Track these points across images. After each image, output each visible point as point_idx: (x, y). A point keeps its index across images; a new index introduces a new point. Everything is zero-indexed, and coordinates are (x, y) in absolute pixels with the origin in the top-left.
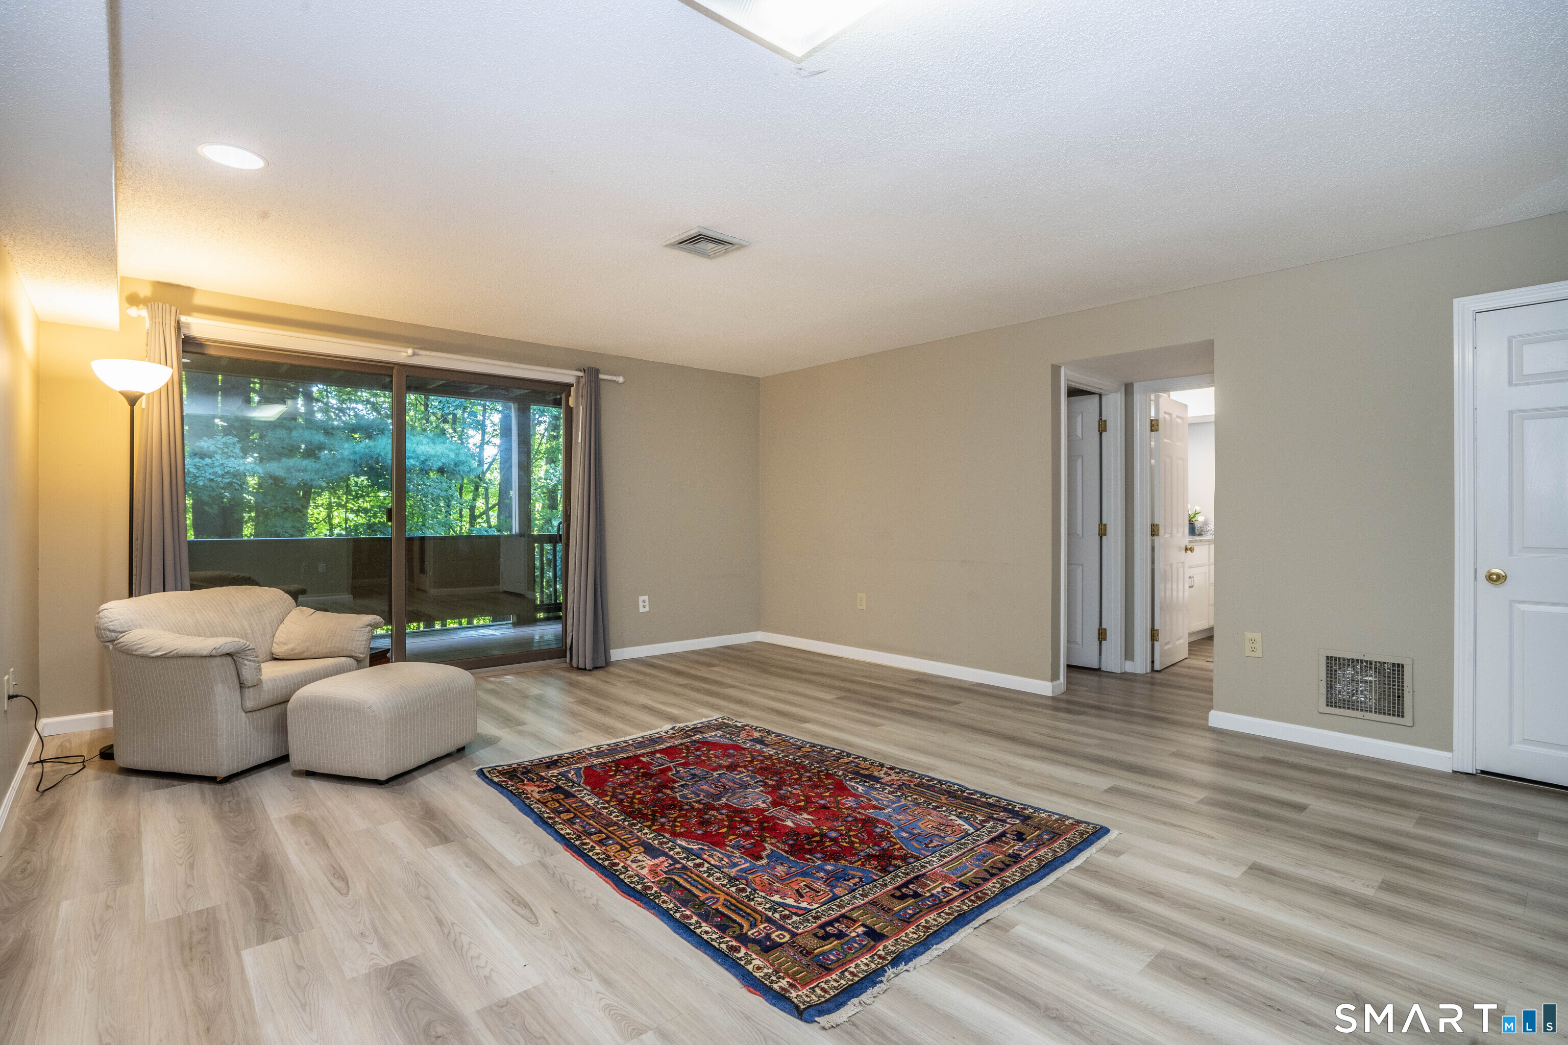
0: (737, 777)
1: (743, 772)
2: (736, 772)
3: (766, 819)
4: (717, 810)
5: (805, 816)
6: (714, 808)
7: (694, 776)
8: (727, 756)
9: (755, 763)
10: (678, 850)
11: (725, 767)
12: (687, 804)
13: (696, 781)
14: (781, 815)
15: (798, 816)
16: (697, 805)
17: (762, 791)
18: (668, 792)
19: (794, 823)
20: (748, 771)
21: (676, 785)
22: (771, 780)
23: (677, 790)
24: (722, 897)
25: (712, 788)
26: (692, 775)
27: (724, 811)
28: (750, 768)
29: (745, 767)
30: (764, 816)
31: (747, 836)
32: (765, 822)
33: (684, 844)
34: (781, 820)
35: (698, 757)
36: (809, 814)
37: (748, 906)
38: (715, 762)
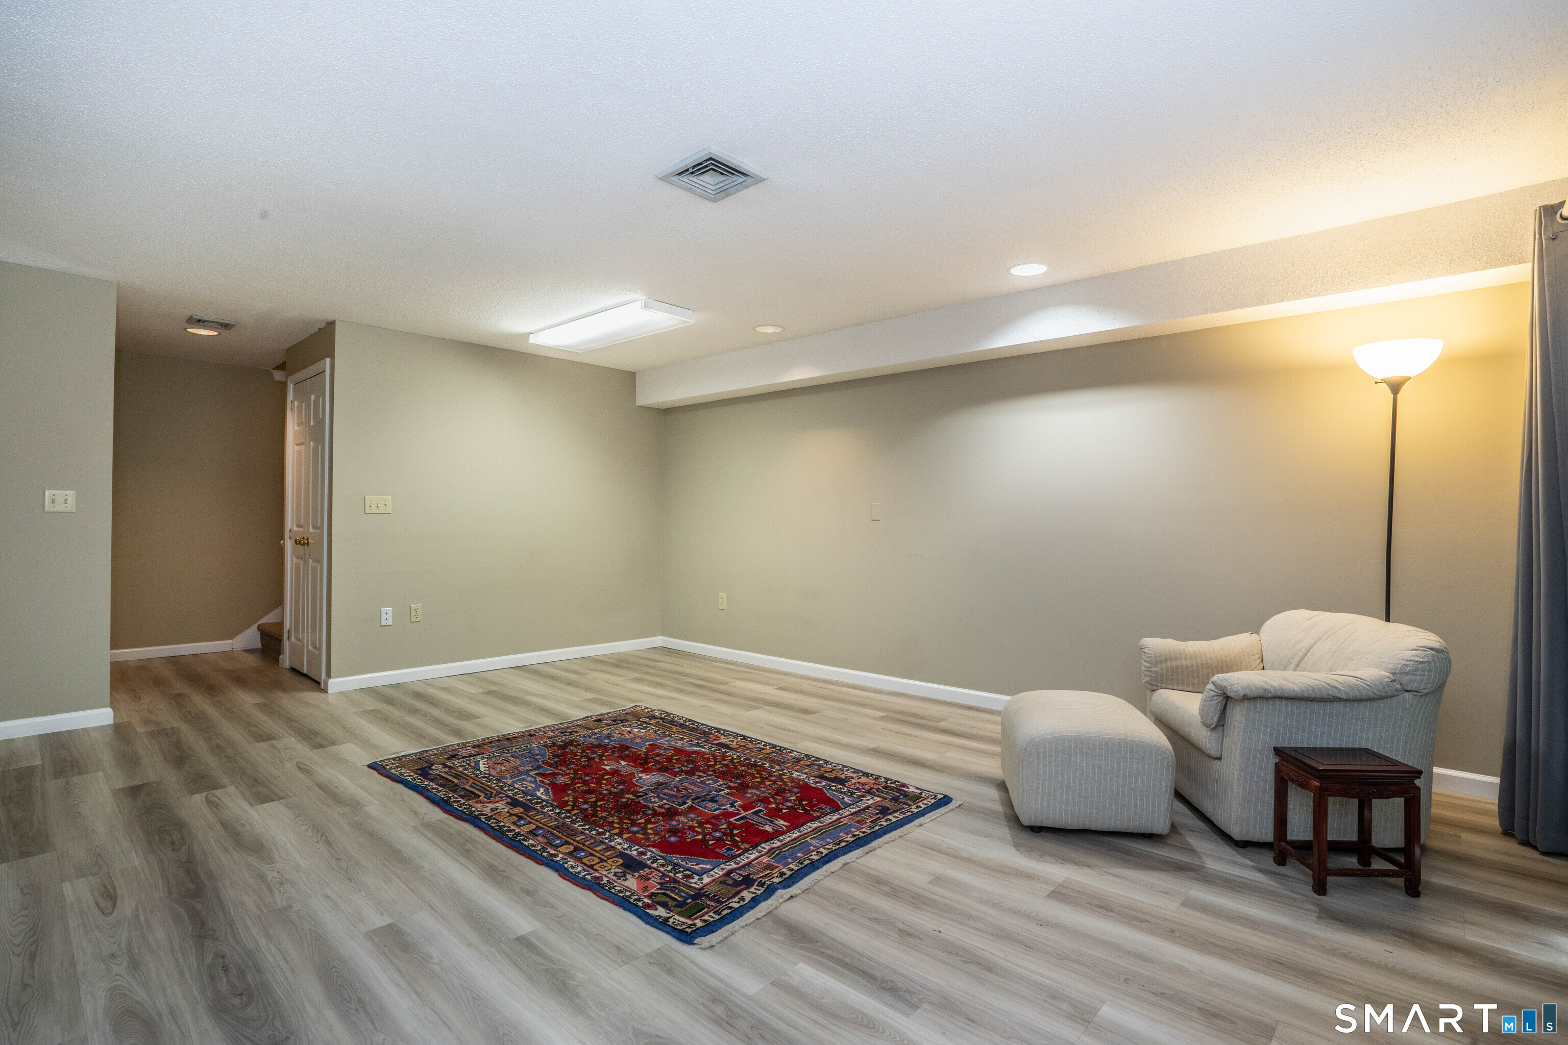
0: (665, 802)
1: (659, 806)
2: (667, 806)
3: (642, 765)
4: (682, 771)
5: (607, 768)
6: (687, 773)
7: (713, 800)
8: (679, 831)
9: (642, 821)
10: (706, 747)
11: (680, 814)
12: (711, 775)
13: (708, 795)
14: (629, 768)
15: (615, 767)
16: (701, 774)
17: (641, 787)
18: (732, 784)
19: (620, 763)
20: (653, 809)
21: (727, 791)
22: (629, 798)
23: (725, 786)
24: (674, 730)
25: (691, 789)
26: (716, 801)
27: (677, 770)
28: (650, 812)
29: (656, 814)
30: (643, 767)
31: (658, 755)
32: (643, 763)
33: (704, 750)
34: (628, 765)
35: (716, 828)
36: (604, 769)
37: (658, 727)
38: (692, 820)
